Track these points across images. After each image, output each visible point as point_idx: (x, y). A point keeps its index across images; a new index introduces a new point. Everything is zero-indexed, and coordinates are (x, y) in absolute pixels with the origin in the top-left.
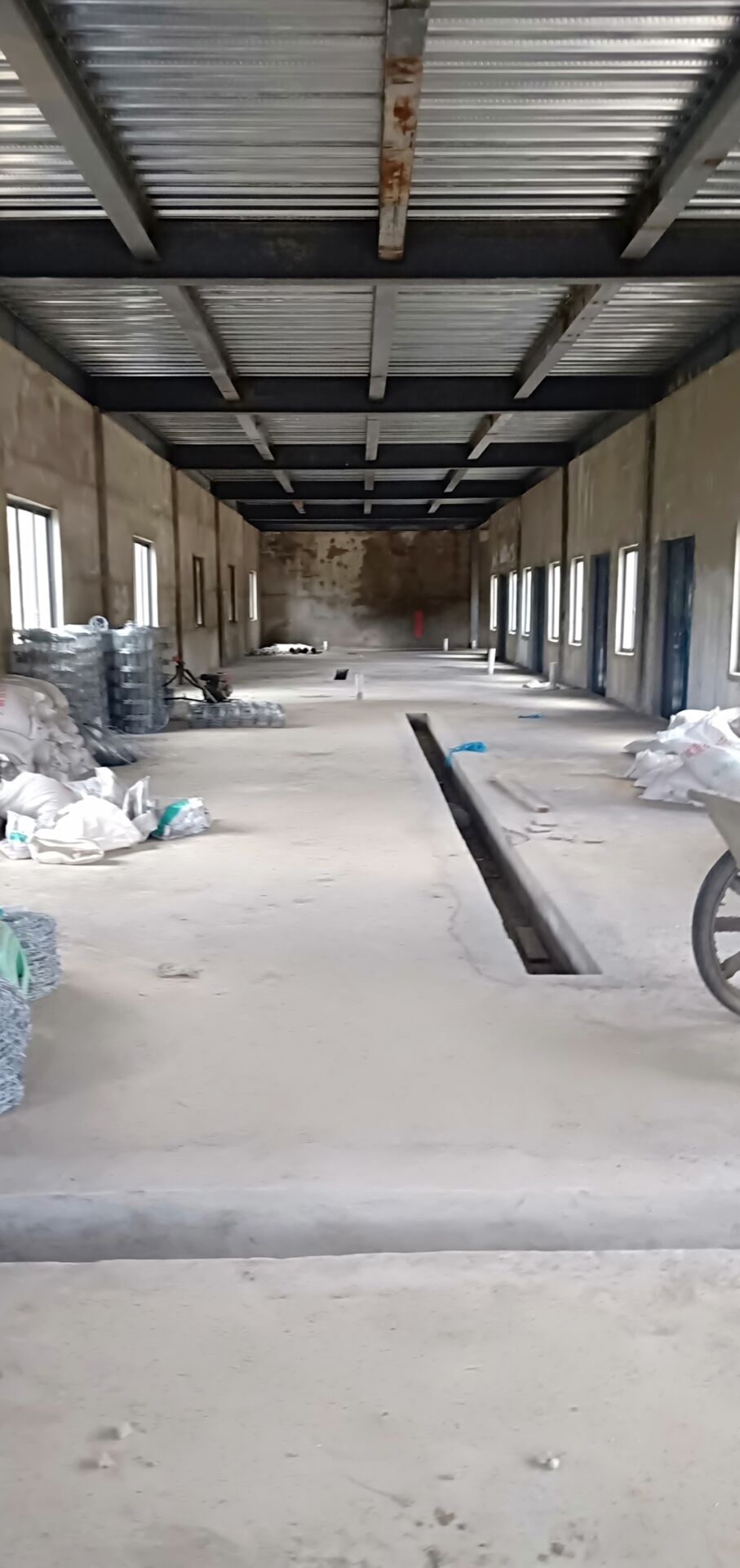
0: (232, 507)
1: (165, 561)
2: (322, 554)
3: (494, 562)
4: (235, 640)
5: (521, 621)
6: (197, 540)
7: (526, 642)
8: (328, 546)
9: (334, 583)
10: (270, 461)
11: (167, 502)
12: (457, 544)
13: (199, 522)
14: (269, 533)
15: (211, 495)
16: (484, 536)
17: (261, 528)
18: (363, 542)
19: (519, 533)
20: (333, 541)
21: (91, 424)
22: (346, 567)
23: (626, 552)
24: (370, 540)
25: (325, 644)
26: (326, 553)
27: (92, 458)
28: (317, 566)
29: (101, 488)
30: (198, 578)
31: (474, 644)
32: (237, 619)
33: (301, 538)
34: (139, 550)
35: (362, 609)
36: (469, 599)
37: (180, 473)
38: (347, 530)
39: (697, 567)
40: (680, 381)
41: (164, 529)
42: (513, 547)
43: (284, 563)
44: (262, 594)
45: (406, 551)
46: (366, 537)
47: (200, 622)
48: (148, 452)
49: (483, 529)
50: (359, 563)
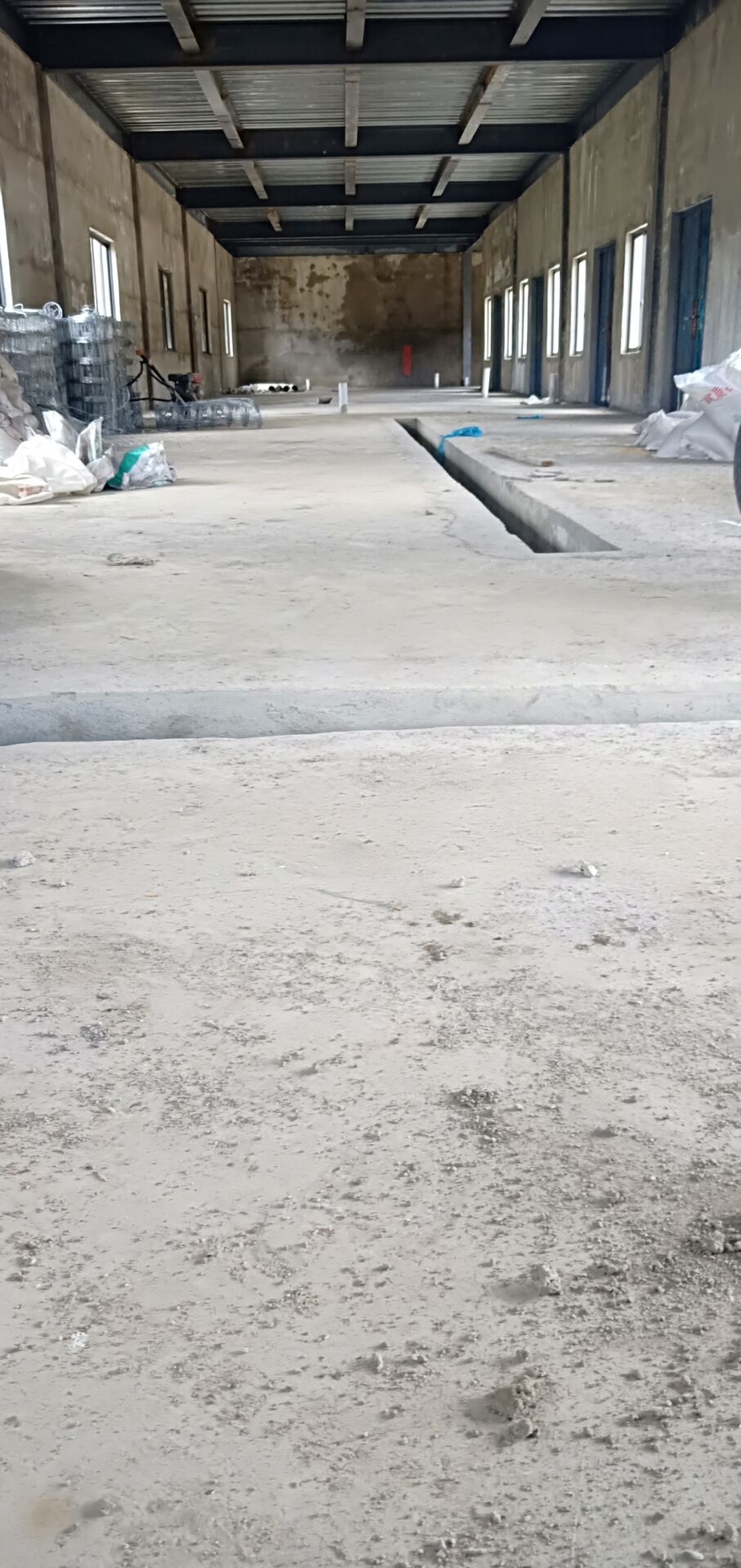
0: (201, 222)
1: (127, 265)
2: (302, 281)
3: (488, 283)
4: (210, 375)
5: (518, 343)
6: (162, 251)
7: (523, 365)
8: (307, 273)
9: (315, 315)
10: (239, 150)
11: (127, 198)
12: (447, 269)
13: (165, 230)
14: (244, 259)
15: (177, 203)
16: (477, 259)
17: (234, 250)
18: (346, 268)
19: (516, 241)
20: (312, 266)
21: (33, 83)
22: (327, 296)
23: (634, 236)
24: (354, 264)
25: (308, 382)
26: (306, 281)
27: (36, 125)
28: (296, 296)
29: (48, 161)
30: (166, 297)
31: (467, 381)
32: (211, 350)
33: (278, 264)
34: (97, 248)
35: (346, 344)
36: (461, 331)
37: (138, 166)
38: (328, 255)
39: (713, 234)
40: (698, 16)
41: (125, 229)
42: (508, 261)
43: (261, 293)
44: (237, 329)
45: (393, 277)
46: (350, 262)
47: (170, 346)
48: (104, 136)
49: (475, 251)
50: (342, 291)
